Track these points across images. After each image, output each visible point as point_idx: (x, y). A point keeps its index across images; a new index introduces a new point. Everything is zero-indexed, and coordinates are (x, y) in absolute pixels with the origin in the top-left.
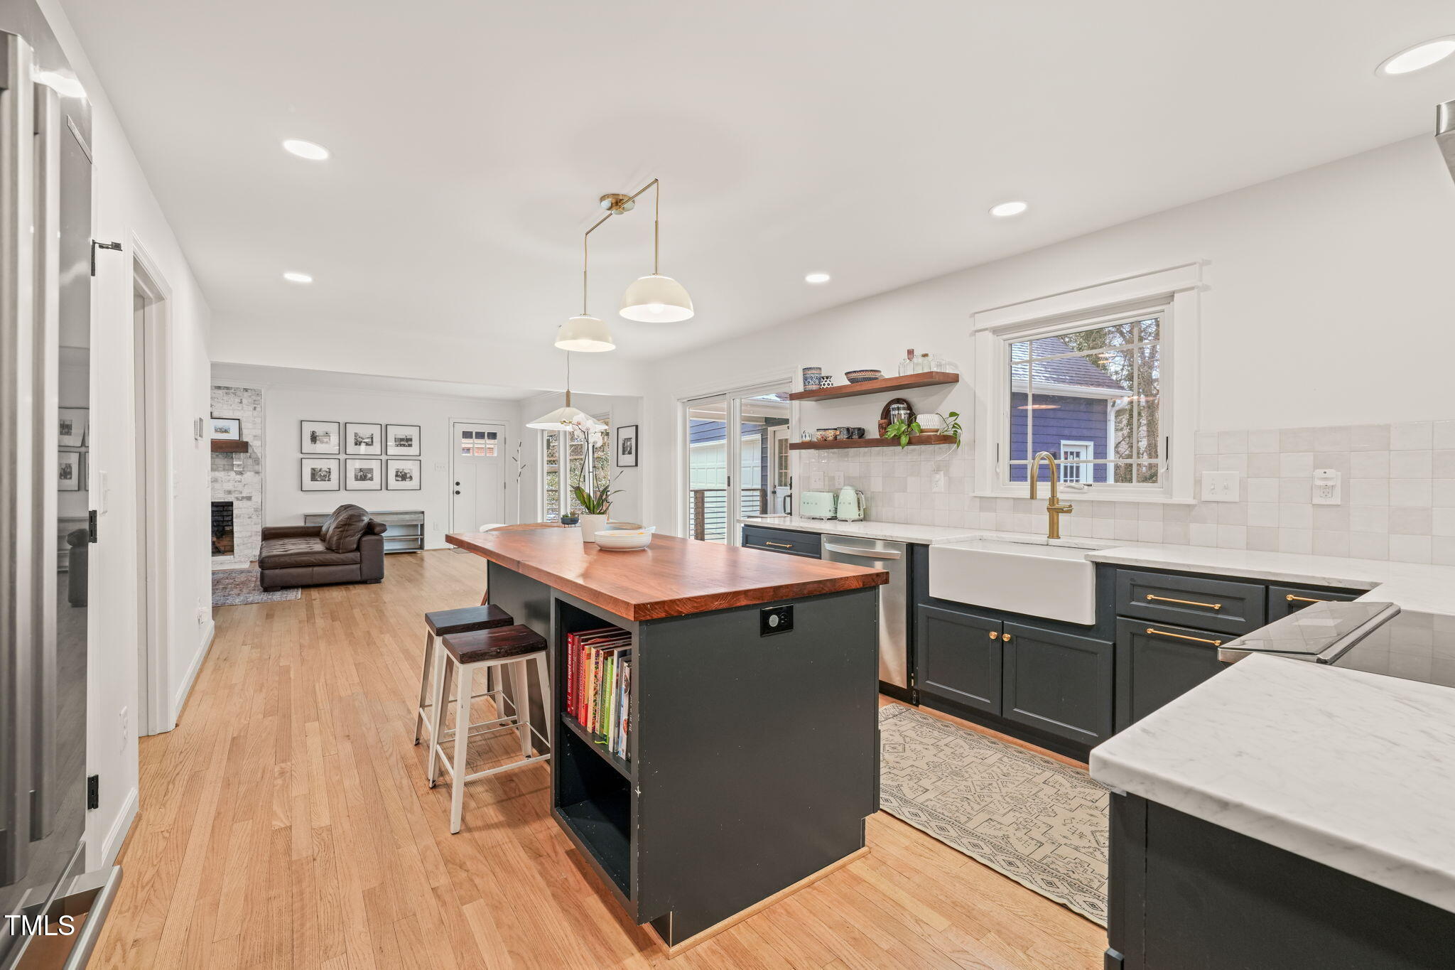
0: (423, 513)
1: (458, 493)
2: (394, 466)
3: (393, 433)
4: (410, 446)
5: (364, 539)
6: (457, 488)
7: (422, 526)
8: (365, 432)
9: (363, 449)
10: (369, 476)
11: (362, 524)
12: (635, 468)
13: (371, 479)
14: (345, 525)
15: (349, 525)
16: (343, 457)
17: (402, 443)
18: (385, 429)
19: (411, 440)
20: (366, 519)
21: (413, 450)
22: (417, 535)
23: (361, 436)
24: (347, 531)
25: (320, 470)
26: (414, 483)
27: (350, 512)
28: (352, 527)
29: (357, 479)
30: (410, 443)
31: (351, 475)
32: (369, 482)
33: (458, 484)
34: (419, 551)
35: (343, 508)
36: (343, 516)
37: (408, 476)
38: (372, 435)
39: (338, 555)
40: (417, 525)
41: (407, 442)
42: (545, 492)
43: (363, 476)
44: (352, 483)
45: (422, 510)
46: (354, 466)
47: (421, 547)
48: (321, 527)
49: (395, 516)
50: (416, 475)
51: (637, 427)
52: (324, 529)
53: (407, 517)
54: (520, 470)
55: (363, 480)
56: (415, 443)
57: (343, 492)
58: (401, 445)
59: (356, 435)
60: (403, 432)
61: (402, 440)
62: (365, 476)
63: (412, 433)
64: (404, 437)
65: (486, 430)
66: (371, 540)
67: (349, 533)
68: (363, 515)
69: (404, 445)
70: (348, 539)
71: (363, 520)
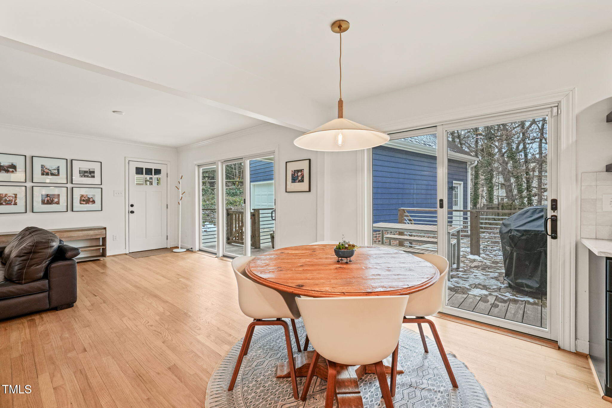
0: (105, 228)
1: (132, 212)
2: (78, 193)
3: (77, 166)
4: (93, 177)
5: (53, 265)
6: (131, 209)
7: (104, 239)
8: (51, 165)
9: (48, 179)
10: (56, 200)
11: (51, 251)
12: (310, 193)
13: (58, 203)
14: (29, 253)
15: (35, 252)
16: (29, 184)
17: (86, 174)
18: (70, 163)
19: (93, 172)
20: (55, 244)
21: (96, 180)
22: (99, 246)
23: (48, 167)
24: (32, 259)
25: (5, 196)
26: (97, 206)
27: (36, 238)
28: (37, 255)
29: (43, 202)
30: (92, 174)
31: (38, 199)
32: (56, 205)
33: (132, 206)
34: (102, 259)
35: (28, 233)
36: (27, 243)
37: (91, 200)
38: (59, 167)
39: (19, 287)
40: (99, 238)
41: (90, 174)
42: (201, 211)
43: (49, 200)
44: (38, 205)
45: (105, 226)
46: (39, 193)
47: (104, 255)
48: (4, 248)
49: (80, 232)
50: (98, 199)
51: (310, 160)
52: (7, 251)
53: (91, 232)
54: (181, 196)
55: (50, 204)
56: (97, 174)
57: (30, 214)
58: (85, 176)
59: (43, 166)
60: (86, 166)
61: (86, 172)
62: (53, 201)
63: (95, 167)
64: (87, 170)
65: (153, 167)
66: (61, 265)
67: (33, 262)
68: (53, 241)
69: (88, 176)
70: (33, 268)
71: (53, 247)
